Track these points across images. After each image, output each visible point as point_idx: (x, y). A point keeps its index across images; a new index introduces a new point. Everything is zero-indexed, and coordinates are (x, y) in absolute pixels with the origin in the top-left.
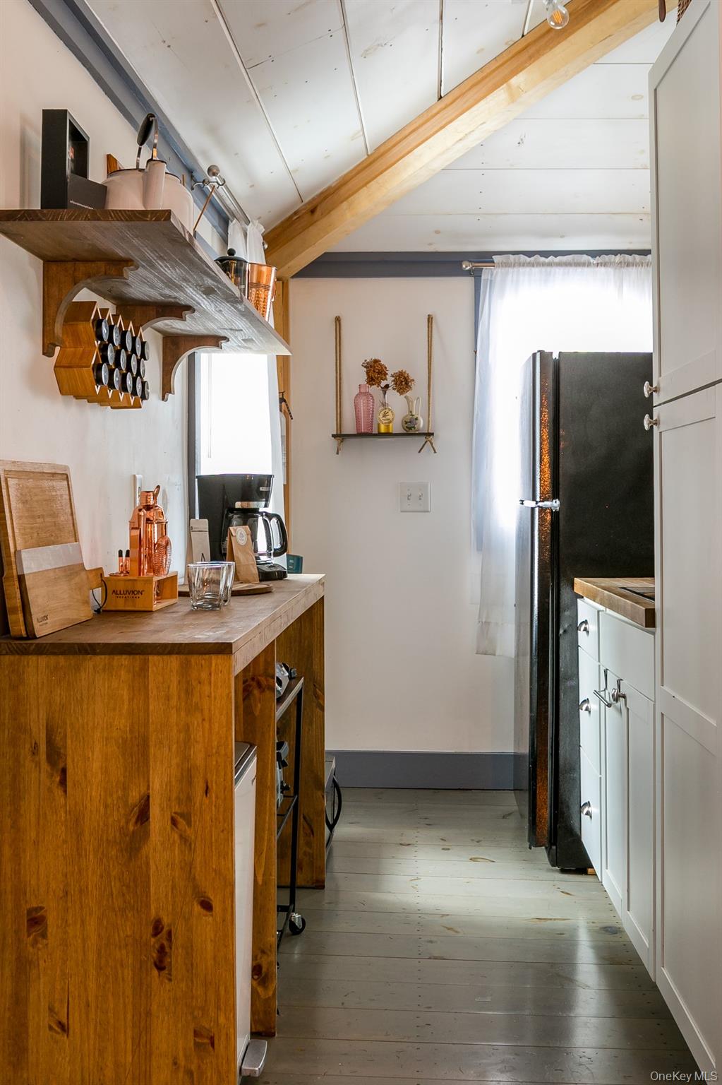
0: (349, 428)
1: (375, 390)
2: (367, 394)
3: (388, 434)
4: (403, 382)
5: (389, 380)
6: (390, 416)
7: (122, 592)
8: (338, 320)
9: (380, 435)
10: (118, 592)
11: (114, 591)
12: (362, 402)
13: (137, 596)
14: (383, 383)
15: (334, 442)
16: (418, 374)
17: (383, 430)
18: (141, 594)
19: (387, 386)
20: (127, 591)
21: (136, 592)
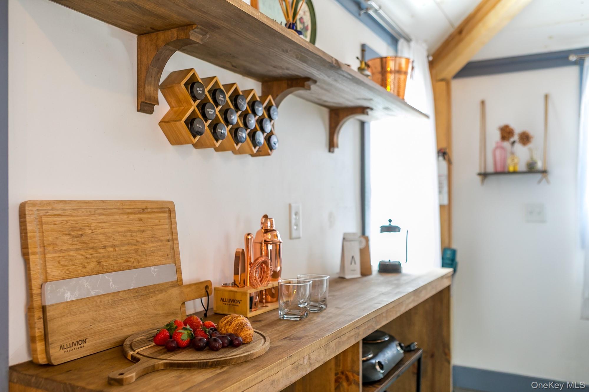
0: (490, 169)
1: (506, 144)
2: (502, 148)
3: (515, 173)
4: (525, 138)
5: (516, 138)
6: (516, 161)
7: (227, 301)
8: (483, 103)
9: (509, 173)
10: (225, 300)
11: (222, 299)
12: (498, 153)
13: (237, 304)
14: (512, 140)
15: (478, 179)
16: (536, 132)
17: (511, 169)
18: (240, 303)
19: (514, 143)
20: (230, 300)
21: (236, 301)
